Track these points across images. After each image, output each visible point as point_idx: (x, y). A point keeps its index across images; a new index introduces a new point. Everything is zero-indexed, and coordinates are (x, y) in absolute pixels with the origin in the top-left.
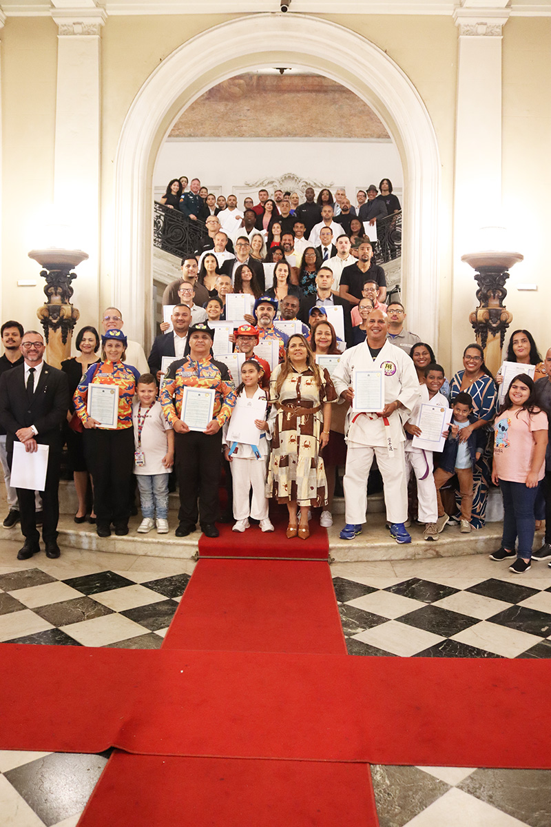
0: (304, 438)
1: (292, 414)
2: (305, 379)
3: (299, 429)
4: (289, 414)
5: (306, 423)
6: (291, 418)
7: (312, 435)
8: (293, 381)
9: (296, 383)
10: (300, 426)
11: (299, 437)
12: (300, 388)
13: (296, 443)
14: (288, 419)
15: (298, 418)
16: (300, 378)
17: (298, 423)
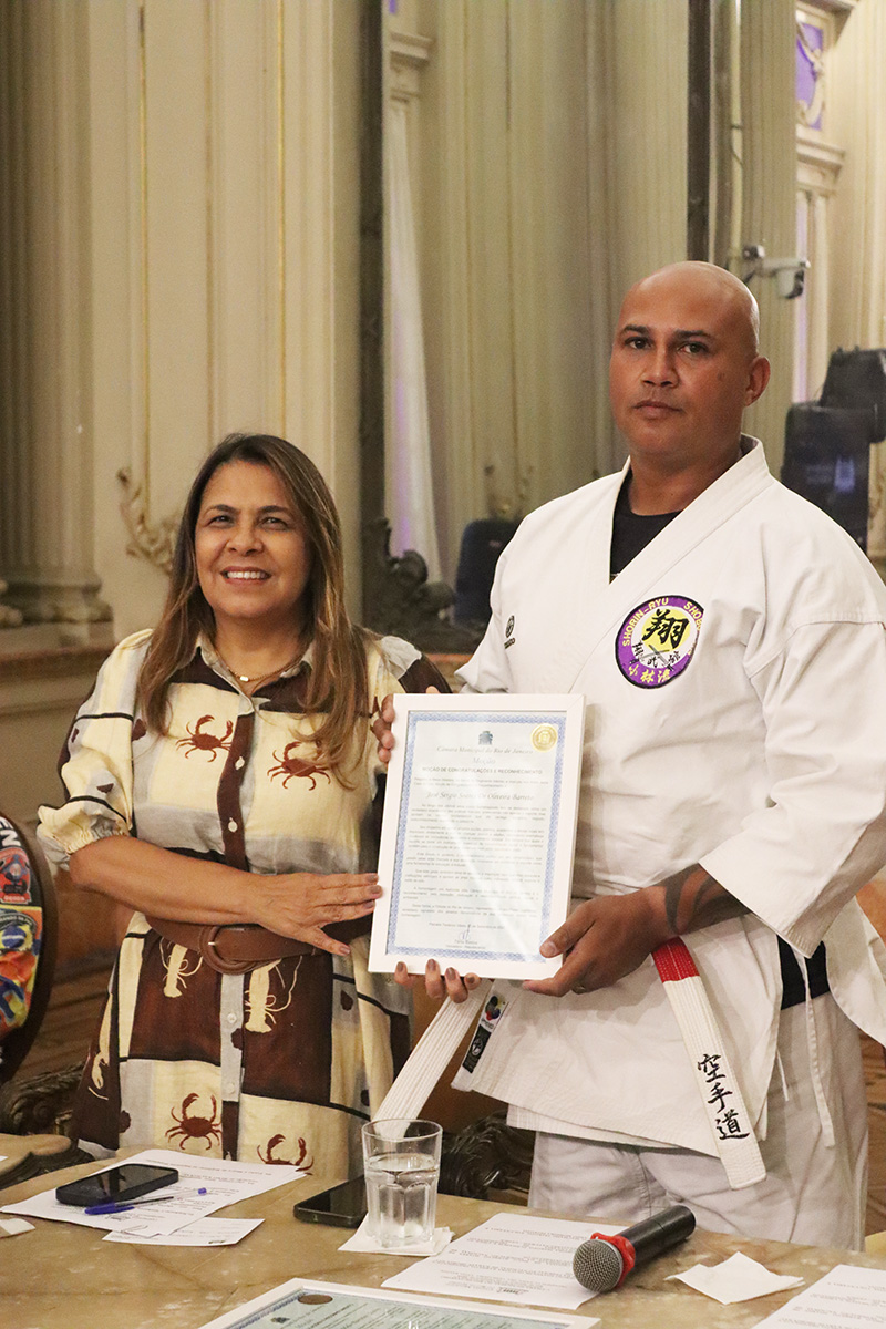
0: (263, 1116)
1: (192, 957)
2: (277, 733)
3: (231, 1055)
4: (179, 954)
5: (279, 1020)
6: (189, 984)
7: (319, 1097)
8: (204, 742)
9: (223, 755)
10: (242, 1038)
11: (231, 1109)
12: (244, 790)
13: (216, 1140)
14: (172, 990)
15: (231, 986)
16: (245, 726)
17: (230, 1020)
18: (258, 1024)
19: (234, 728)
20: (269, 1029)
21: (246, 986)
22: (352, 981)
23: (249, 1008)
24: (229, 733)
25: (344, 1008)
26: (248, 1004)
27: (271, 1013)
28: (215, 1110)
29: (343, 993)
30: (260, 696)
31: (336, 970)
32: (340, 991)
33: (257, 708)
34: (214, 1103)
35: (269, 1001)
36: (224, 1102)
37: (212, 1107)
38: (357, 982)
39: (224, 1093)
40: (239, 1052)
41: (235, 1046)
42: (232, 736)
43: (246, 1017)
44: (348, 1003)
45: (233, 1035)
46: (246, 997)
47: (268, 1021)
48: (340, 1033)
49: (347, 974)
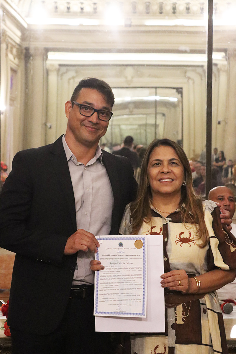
18: (180, 321)
19: (162, 229)
20: (183, 323)
21: (175, 310)
22: (205, 304)
23: (177, 316)
24: (161, 231)
25: (204, 313)
26: (176, 315)
27: (184, 318)
28: (165, 350)
29: (203, 308)
30: (169, 218)
31: (201, 302)
32: (202, 308)
33: (168, 221)
34: (165, 348)
35: (183, 314)
36: (169, 347)
37: (164, 349)
38: (207, 305)
39: (169, 344)
40: (174, 331)
41: (172, 329)
42: (162, 231)
43: (176, 320)
44: (205, 312)
45: (172, 325)
46: (176, 313)
47: (183, 320)
48: (203, 322)
49: (204, 303)
